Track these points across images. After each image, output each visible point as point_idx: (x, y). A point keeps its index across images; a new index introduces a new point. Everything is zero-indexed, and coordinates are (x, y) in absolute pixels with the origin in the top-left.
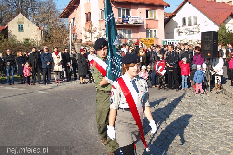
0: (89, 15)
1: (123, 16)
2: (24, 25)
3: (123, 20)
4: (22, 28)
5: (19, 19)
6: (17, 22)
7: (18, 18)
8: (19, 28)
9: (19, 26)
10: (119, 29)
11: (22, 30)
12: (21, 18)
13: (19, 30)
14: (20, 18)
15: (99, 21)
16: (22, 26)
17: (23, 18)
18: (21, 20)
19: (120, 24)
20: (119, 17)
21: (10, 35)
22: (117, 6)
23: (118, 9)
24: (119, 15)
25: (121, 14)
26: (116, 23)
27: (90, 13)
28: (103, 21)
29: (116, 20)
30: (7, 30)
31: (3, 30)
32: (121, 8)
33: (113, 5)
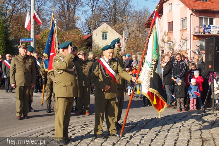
0: (171, 24)
1: (205, 26)
2: (108, 34)
3: (204, 30)
4: (106, 36)
5: (103, 28)
6: (102, 31)
7: (102, 27)
8: (103, 36)
9: (103, 34)
10: (201, 39)
11: (106, 39)
12: (105, 27)
13: (103, 39)
14: (104, 27)
15: (180, 30)
16: (106, 35)
17: (107, 27)
18: (105, 29)
19: (200, 34)
20: (201, 27)
21: (93, 43)
22: (198, 15)
23: (200, 18)
24: (201, 24)
25: (204, 23)
26: (196, 33)
27: (172, 22)
28: (183, 30)
29: (197, 30)
30: (92, 39)
31: (88, 39)
32: (204, 17)
33: (193, 14)
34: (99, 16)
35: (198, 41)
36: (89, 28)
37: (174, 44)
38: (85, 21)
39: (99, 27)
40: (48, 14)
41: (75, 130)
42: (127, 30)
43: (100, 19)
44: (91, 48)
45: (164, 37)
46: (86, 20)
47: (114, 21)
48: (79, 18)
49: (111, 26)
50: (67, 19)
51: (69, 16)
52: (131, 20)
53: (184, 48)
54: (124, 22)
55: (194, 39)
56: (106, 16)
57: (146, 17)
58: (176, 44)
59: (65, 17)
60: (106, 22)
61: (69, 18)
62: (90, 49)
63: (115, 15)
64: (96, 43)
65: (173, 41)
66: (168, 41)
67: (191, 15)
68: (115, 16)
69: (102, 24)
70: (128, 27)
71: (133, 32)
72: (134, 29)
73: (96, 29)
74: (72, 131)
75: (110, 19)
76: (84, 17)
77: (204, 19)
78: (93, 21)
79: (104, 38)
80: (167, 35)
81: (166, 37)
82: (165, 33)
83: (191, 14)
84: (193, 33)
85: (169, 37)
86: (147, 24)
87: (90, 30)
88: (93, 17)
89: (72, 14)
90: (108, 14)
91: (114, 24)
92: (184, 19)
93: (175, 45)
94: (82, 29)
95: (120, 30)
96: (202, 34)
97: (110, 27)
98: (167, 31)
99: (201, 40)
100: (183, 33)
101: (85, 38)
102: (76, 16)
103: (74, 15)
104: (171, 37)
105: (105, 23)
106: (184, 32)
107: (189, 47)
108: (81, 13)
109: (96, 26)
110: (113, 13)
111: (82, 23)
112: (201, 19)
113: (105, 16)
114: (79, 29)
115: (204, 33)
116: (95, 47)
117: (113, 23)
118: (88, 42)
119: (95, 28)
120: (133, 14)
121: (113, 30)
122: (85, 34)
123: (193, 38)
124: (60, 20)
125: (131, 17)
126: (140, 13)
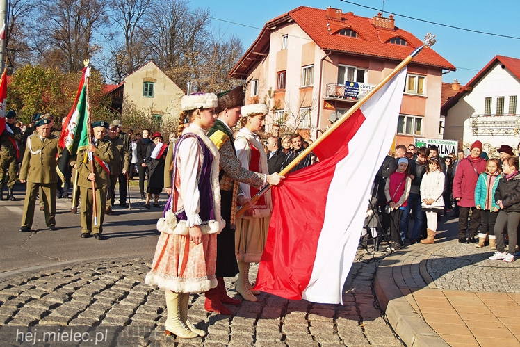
0: (282, 74)
1: (348, 83)
2: (155, 85)
3: (346, 92)
4: (151, 90)
5: (147, 72)
6: (144, 79)
7: (145, 71)
8: (146, 89)
9: (146, 85)
10: (338, 108)
11: (151, 94)
12: (152, 70)
13: (145, 94)
14: (149, 70)
15: (300, 89)
16: (152, 86)
17: (155, 72)
18: (151, 76)
19: (338, 99)
20: (339, 85)
21: (125, 101)
22: (337, 61)
23: (339, 67)
24: (340, 80)
25: (346, 79)
26: (330, 96)
27: (285, 71)
28: (306, 89)
29: (332, 91)
30: (122, 92)
31: (114, 92)
32: (347, 66)
33: (328, 58)
34: (140, 48)
35: (333, 113)
36: (118, 70)
37: (287, 115)
38: (111, 56)
39: (138, 69)
40: (33, 35)
41: (80, 279)
42: (195, 80)
43: (142, 53)
44: (120, 111)
45: (268, 99)
46: (113, 53)
47: (170, 60)
48: (98, 48)
49: (163, 69)
50: (73, 49)
51: (77, 42)
52: (204, 60)
53: (304, 125)
54: (191, 63)
55: (325, 108)
56: (154, 48)
57: (236, 56)
58: (290, 115)
59: (69, 43)
60: (154, 60)
61: (76, 47)
62: (117, 113)
63: (172, 49)
64: (130, 102)
65: (286, 108)
66: (275, 108)
67: (322, 60)
68: (172, 51)
69: (146, 64)
70: (197, 74)
71: (207, 84)
72: (209, 78)
73: (132, 72)
74: (74, 281)
75: (161, 56)
76: (109, 48)
77: (347, 70)
78: (127, 56)
79: (148, 92)
80: (274, 95)
81: (272, 101)
82: (270, 92)
83: (324, 59)
84: (324, 97)
85: (277, 100)
86: (236, 72)
87: (120, 75)
88: (128, 48)
89: (83, 39)
90: (158, 45)
91: (170, 66)
92: (309, 68)
93: (288, 117)
94: (103, 71)
95: (182, 78)
96: (342, 99)
97: (161, 72)
98: (274, 89)
99: (339, 111)
100: (305, 94)
101: (109, 90)
102: (92, 44)
103: (88, 41)
104: (282, 101)
105: (151, 63)
106: (308, 93)
107: (314, 123)
108: (103, 38)
109: (132, 66)
110: (168, 44)
111: (104, 58)
112: (341, 70)
113: (151, 49)
114: (97, 70)
115: (346, 97)
116: (128, 110)
117: (167, 64)
118: (113, 98)
119: (130, 72)
120: (208, 49)
121: (167, 78)
122: (109, 82)
123: (325, 105)
124: (59, 48)
125: (205, 55)
126: (224, 49)
